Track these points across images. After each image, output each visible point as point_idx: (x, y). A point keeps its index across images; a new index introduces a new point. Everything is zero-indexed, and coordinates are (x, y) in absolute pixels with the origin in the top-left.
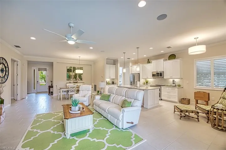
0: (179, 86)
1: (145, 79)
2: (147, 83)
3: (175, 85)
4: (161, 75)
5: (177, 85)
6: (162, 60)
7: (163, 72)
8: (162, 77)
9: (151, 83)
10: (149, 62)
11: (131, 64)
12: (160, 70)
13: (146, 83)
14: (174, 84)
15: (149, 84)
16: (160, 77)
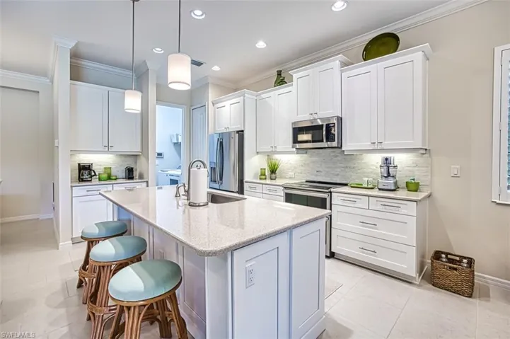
0: (413, 187)
1: (269, 155)
2: (273, 171)
3: (396, 183)
4: (330, 137)
5: (402, 184)
6: (335, 63)
7: (340, 119)
8: (335, 144)
9: (291, 174)
10: (281, 80)
11: (212, 95)
12: (323, 113)
13: (267, 173)
14: (391, 181)
15: (281, 178)
16: (324, 144)
